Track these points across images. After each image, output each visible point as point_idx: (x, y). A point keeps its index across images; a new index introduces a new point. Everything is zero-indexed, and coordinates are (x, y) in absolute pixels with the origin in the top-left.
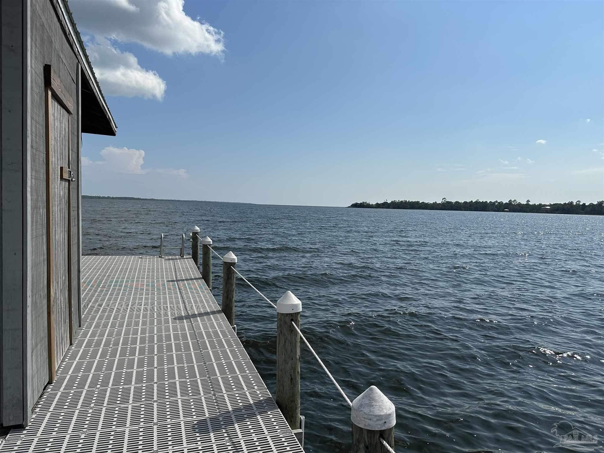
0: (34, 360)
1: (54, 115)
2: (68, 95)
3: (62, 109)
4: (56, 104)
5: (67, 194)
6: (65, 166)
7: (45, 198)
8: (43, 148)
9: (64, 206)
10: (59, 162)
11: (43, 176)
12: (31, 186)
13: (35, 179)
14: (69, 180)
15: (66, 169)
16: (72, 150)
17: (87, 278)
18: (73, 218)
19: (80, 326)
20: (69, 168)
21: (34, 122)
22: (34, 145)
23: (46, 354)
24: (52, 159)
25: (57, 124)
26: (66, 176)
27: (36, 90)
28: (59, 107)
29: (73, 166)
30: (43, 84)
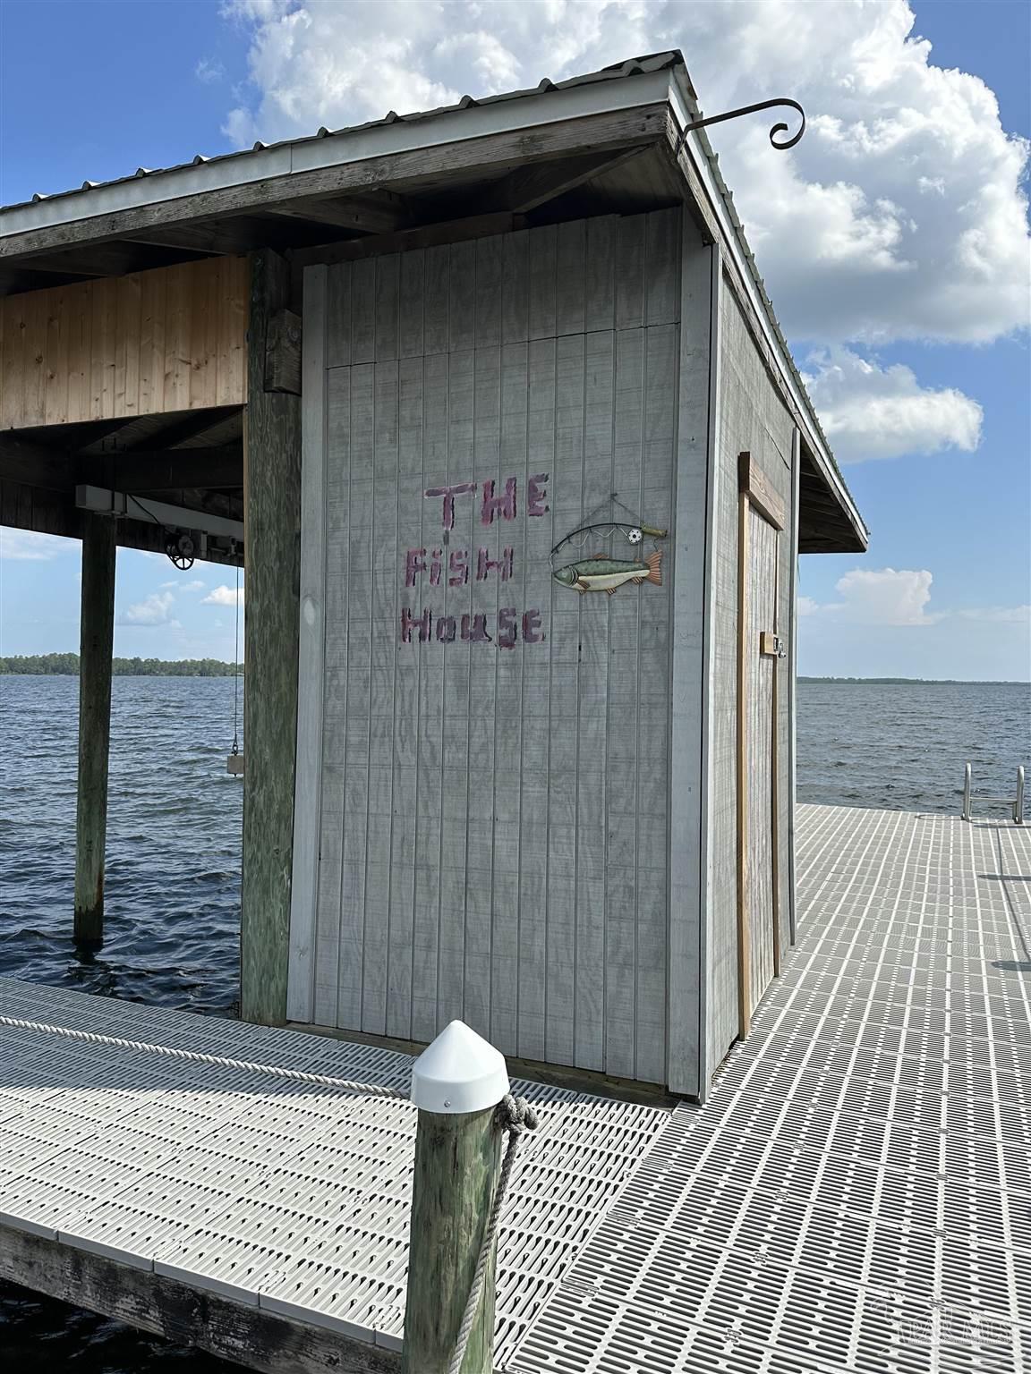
0: (716, 986)
1: (751, 540)
2: (776, 497)
3: (765, 524)
4: (756, 517)
5: (770, 682)
6: (769, 630)
7: (735, 692)
8: (733, 604)
9: (766, 705)
10: (758, 622)
11: (733, 654)
12: (715, 673)
13: (721, 659)
14: (774, 656)
15: (770, 636)
16: (780, 597)
17: (806, 850)
18: (781, 727)
19: (792, 944)
20: (775, 633)
21: (721, 561)
22: (720, 600)
23: (734, 980)
24: (747, 620)
25: (757, 554)
26: (769, 649)
27: (725, 503)
28: (761, 522)
29: (783, 628)
30: (737, 489)
